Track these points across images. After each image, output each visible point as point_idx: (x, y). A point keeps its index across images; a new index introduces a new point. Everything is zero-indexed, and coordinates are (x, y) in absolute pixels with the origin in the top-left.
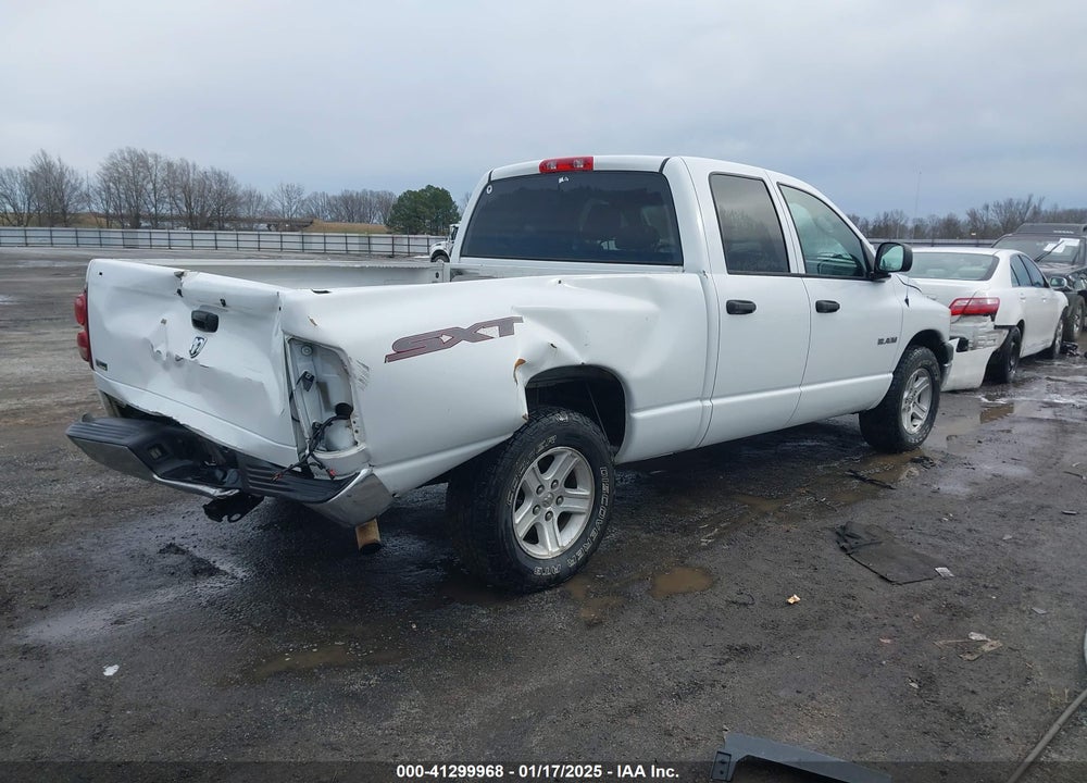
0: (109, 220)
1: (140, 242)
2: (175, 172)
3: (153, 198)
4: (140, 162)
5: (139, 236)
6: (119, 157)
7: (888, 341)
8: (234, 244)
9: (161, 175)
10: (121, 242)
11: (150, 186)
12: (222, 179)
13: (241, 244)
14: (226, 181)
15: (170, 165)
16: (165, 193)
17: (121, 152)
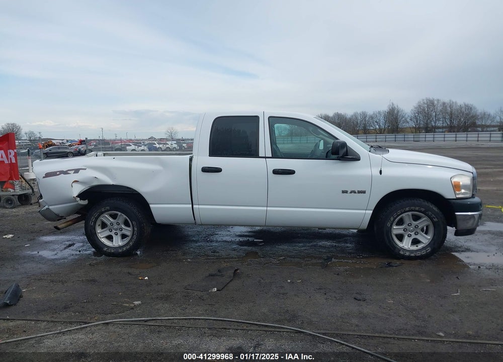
0: (417, 130)
1: (421, 139)
2: (446, 107)
3: (434, 119)
4: (431, 103)
5: (421, 136)
6: (422, 103)
7: (359, 192)
8: (465, 139)
9: (440, 108)
10: (412, 139)
11: (434, 114)
12: (469, 108)
13: (468, 139)
14: (471, 108)
15: (444, 103)
16: (441, 116)
17: (423, 100)
